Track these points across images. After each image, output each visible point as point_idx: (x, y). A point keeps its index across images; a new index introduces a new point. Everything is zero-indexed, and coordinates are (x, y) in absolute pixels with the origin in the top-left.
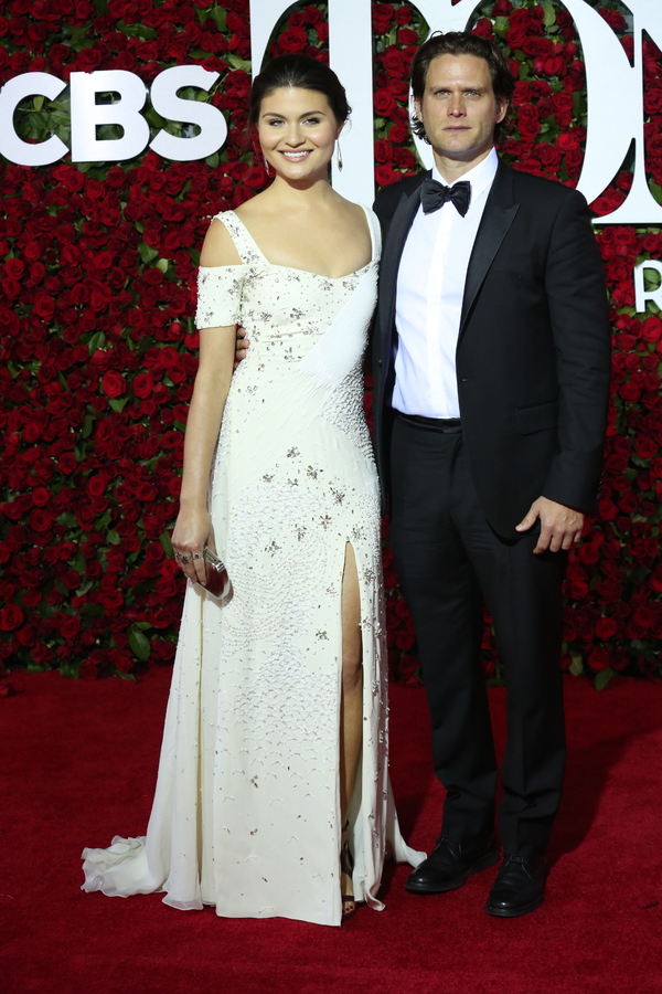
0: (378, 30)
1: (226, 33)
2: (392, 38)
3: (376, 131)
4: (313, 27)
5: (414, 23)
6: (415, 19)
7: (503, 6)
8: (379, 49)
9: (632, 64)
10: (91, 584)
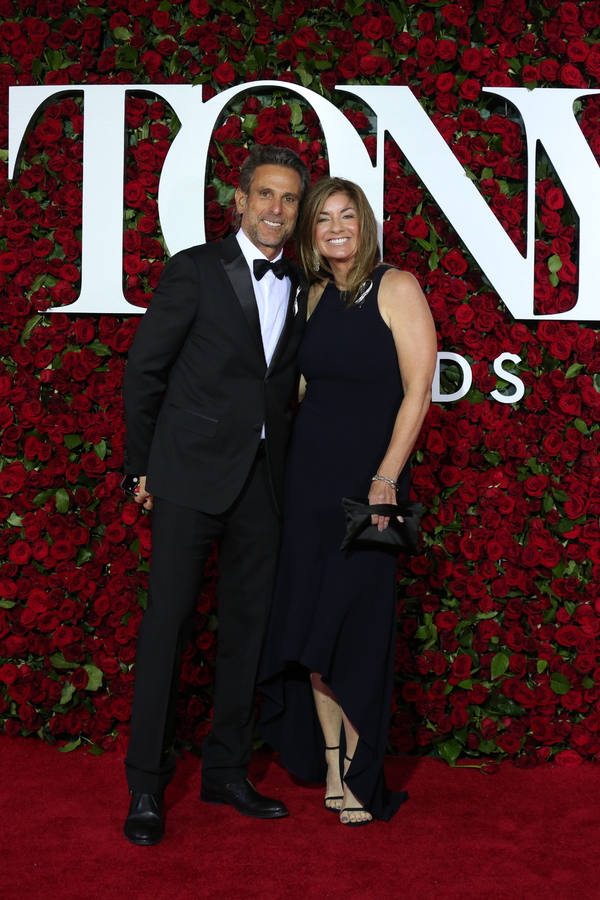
0: (130, 124)
2: (144, 132)
3: (126, 221)
4: (69, 120)
5: (167, 118)
6: (167, 115)
7: (252, 105)
8: (131, 143)
9: (374, 164)
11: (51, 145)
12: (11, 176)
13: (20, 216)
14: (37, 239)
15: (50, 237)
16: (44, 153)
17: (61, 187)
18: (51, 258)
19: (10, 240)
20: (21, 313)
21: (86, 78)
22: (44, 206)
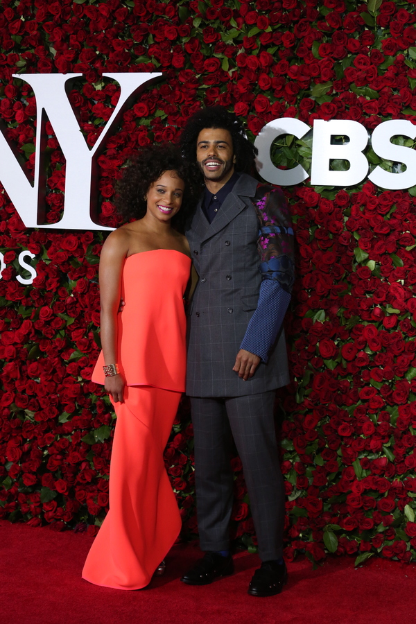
10: (300, 493)
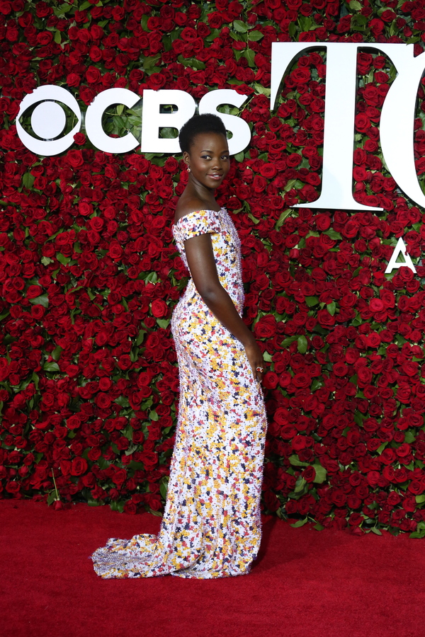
0: (360, 72)
1: (254, 68)
2: (370, 78)
3: (356, 142)
4: (315, 68)
5: (386, 68)
6: (388, 65)
8: (360, 86)
10: (136, 447)
11: (302, 86)
12: (272, 108)
13: (278, 137)
14: (290, 153)
15: (300, 152)
16: (296, 91)
17: (308, 117)
18: (299, 168)
19: (270, 154)
20: (277, 207)
21: (328, 37)
22: (295, 130)
